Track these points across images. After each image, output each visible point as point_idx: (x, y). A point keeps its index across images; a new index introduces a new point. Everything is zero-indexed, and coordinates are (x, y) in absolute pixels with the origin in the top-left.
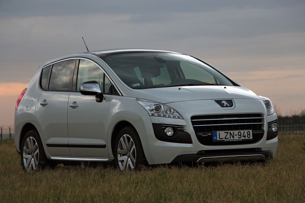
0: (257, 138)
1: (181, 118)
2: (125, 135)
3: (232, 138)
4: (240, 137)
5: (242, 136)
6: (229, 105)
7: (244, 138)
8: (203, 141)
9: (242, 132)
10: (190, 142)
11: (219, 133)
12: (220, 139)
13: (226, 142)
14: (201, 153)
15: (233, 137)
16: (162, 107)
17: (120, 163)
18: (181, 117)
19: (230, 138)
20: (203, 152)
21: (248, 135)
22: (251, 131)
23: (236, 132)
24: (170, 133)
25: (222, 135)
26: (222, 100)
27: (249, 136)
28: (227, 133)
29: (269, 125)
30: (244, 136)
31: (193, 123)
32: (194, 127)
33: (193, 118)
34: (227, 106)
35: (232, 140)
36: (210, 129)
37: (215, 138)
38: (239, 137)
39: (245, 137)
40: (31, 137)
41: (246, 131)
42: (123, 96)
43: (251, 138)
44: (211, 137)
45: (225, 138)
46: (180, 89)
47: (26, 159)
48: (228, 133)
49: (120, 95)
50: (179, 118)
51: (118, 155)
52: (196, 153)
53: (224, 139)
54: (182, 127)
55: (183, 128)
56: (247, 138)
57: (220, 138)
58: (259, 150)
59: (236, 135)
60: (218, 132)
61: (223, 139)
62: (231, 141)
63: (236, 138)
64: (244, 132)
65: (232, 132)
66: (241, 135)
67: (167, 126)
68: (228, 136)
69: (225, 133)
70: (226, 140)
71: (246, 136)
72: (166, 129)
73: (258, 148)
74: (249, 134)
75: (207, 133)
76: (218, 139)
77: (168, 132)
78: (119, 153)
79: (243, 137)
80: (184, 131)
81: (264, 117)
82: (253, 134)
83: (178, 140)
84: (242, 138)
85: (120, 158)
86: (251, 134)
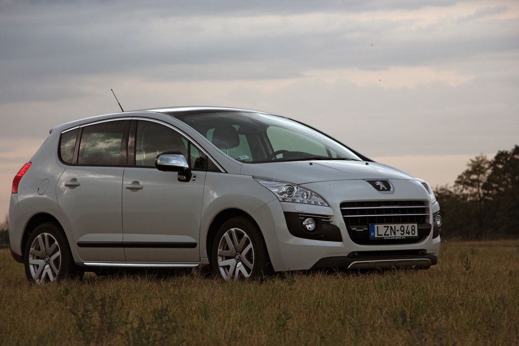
0: (423, 234)
1: (327, 205)
2: (233, 230)
3: (393, 235)
4: (402, 233)
5: (405, 232)
7: (407, 235)
8: (357, 238)
9: (405, 225)
10: (339, 238)
11: (378, 227)
12: (378, 235)
13: (386, 240)
15: (395, 234)
16: (295, 188)
17: (222, 270)
18: (326, 203)
19: (391, 235)
20: (355, 254)
21: (412, 230)
22: (416, 225)
23: (398, 226)
24: (310, 226)
25: (381, 230)
26: (376, 181)
27: (413, 232)
28: (387, 228)
29: (433, 217)
31: (344, 212)
32: (344, 218)
33: (343, 205)
36: (363, 221)
37: (372, 234)
38: (401, 234)
39: (409, 233)
40: (46, 234)
41: (410, 225)
42: (227, 172)
43: (416, 235)
44: (367, 233)
45: (385, 235)
46: (311, 164)
47: (34, 265)
49: (221, 172)
50: (322, 205)
51: (218, 257)
52: (346, 255)
53: (383, 236)
54: (327, 217)
55: (328, 219)
56: (411, 235)
57: (379, 234)
58: (423, 252)
59: (398, 230)
60: (376, 226)
61: (382, 235)
62: (392, 238)
63: (398, 235)
64: (408, 226)
65: (393, 226)
66: (403, 231)
67: (306, 216)
68: (389, 232)
69: (385, 227)
70: (386, 237)
71: (410, 232)
72: (306, 220)
73: (422, 250)
74: (414, 230)
75: (361, 226)
76: (376, 236)
77: (308, 225)
78: (220, 256)
79: (407, 233)
80: (331, 223)
81: (429, 205)
82: (418, 229)
83: (322, 235)
85: (222, 263)
86: (416, 230)
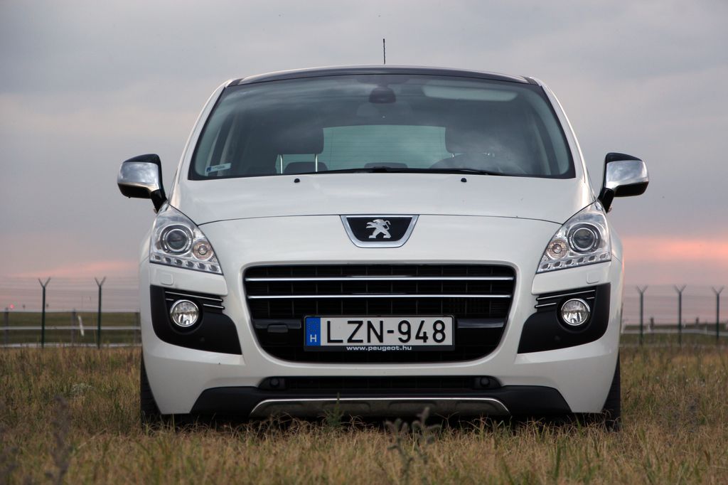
1: (220, 271)
3: (375, 341)
4: (405, 337)
5: (414, 334)
6: (388, 236)
7: (420, 343)
8: (273, 344)
9: (415, 322)
11: (329, 323)
12: (329, 341)
13: (353, 352)
14: (272, 385)
15: (380, 338)
18: (218, 267)
19: (369, 341)
20: (275, 382)
21: (436, 331)
22: (448, 321)
23: (391, 322)
24: (185, 318)
25: (338, 329)
26: (372, 219)
27: (439, 336)
28: (357, 325)
29: (540, 302)
30: (421, 335)
31: (249, 288)
32: (249, 302)
34: (380, 238)
35: (375, 349)
37: (312, 338)
38: (400, 339)
39: (425, 338)
41: (429, 322)
43: (449, 341)
44: (299, 335)
45: (350, 340)
48: (360, 323)
50: (213, 270)
52: (254, 384)
53: (345, 343)
54: (217, 299)
55: (219, 303)
56: (431, 342)
57: (332, 339)
58: (485, 381)
59: (391, 332)
60: (324, 321)
61: (341, 341)
62: (371, 349)
63: (392, 341)
64: (423, 322)
65: (375, 321)
66: (408, 333)
67: (178, 295)
68: (362, 334)
69: (350, 322)
70: (351, 347)
71: (430, 335)
74: (442, 331)
75: (286, 321)
76: (324, 342)
79: (418, 337)
80: (222, 312)
82: (457, 332)
84: (414, 342)
86: (449, 331)
